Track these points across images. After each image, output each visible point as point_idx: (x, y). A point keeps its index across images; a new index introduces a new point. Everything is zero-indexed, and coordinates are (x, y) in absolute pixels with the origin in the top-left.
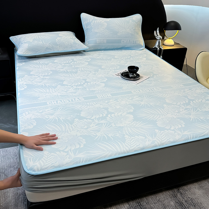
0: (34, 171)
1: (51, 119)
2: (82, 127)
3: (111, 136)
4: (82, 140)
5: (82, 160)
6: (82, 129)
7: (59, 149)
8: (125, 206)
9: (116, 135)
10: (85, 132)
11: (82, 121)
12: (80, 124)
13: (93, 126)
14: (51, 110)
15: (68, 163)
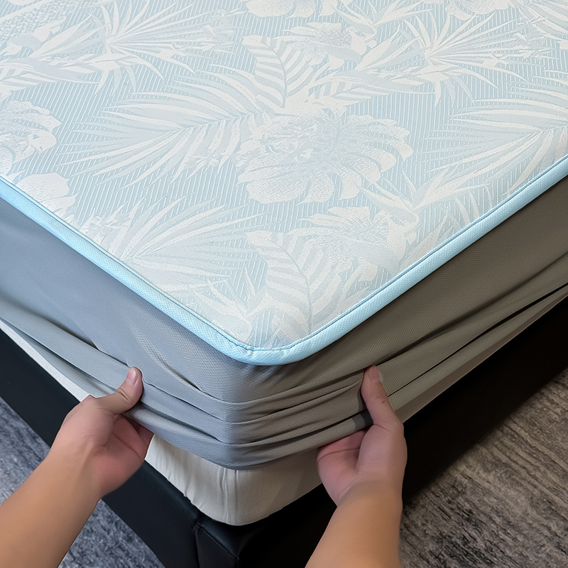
0: (281, 341)
1: (111, 73)
2: (316, 68)
3: (498, 66)
4: (379, 123)
5: (462, 208)
6: (323, 75)
7: (307, 200)
8: (556, 400)
9: (516, 52)
10: (360, 86)
11: (287, 38)
12: (290, 57)
13: (369, 49)
14: (64, 27)
15: (415, 244)
